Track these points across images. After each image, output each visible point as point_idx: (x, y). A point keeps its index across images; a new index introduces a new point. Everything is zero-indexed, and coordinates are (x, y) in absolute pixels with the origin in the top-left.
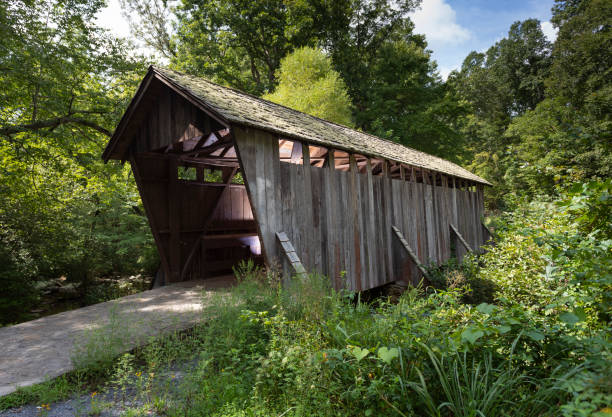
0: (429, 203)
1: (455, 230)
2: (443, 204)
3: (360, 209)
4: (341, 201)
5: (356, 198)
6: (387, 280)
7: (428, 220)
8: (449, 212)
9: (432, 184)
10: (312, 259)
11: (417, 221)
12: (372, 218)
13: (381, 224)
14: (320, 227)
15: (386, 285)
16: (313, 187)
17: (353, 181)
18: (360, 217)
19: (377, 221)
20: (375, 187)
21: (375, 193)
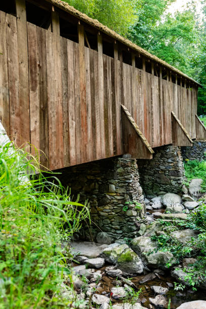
0: (155, 92)
1: (176, 116)
2: (166, 95)
3: (89, 83)
4: (66, 70)
5: (84, 71)
6: (115, 153)
7: (153, 105)
8: (172, 102)
9: (159, 76)
10: (26, 125)
11: (145, 105)
12: (101, 94)
13: (110, 100)
14: (38, 91)
15: (113, 158)
16: (29, 45)
17: (81, 53)
18: (89, 90)
19: (106, 98)
20: (105, 65)
21: (105, 71)
